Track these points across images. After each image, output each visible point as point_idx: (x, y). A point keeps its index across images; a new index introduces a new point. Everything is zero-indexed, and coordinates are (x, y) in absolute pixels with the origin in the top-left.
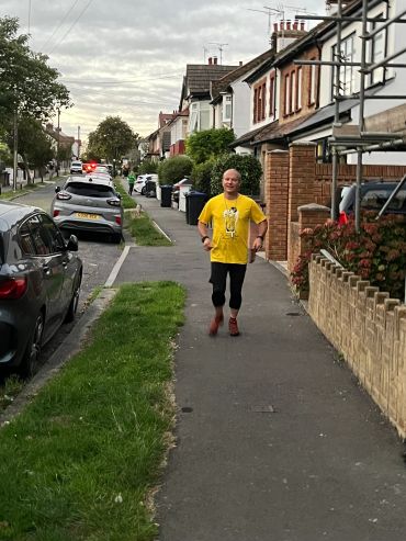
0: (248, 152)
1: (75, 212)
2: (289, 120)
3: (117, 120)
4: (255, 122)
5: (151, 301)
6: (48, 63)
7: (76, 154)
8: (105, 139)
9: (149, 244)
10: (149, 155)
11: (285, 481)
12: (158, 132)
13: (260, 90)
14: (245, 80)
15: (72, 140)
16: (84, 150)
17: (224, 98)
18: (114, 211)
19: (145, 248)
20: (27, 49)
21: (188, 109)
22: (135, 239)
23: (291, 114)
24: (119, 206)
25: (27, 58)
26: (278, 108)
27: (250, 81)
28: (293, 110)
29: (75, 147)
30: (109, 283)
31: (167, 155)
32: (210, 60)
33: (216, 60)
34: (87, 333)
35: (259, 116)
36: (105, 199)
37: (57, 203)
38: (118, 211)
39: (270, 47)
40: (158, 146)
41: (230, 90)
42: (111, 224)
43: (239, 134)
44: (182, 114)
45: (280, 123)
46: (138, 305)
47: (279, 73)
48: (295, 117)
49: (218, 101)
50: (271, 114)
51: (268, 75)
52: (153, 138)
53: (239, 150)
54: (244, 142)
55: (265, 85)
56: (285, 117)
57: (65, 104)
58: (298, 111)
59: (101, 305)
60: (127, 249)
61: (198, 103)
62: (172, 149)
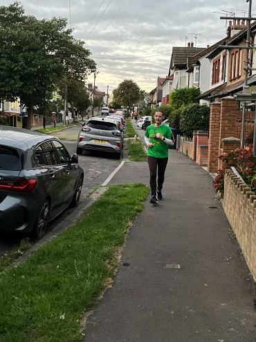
0: (208, 103)
1: (92, 139)
2: (233, 83)
3: (131, 81)
4: (213, 83)
5: (125, 196)
6: (84, 46)
7: (106, 103)
8: (123, 93)
9: (137, 160)
10: (150, 104)
11: (173, 312)
12: (155, 90)
13: (216, 63)
14: (208, 57)
15: (103, 94)
16: (111, 100)
17: (195, 68)
18: (117, 139)
19: (134, 162)
20: (71, 37)
21: (173, 75)
22: (129, 156)
23: (235, 79)
24: (120, 136)
25: (71, 43)
26: (227, 74)
27: (210, 57)
28: (236, 76)
29: (105, 98)
30: (104, 184)
31: (160, 104)
32: (189, 44)
33: (192, 44)
34: (81, 215)
35: (215, 80)
36: (111, 131)
37: (82, 133)
38: (119, 139)
39: (226, 36)
40: (155, 98)
41: (198, 63)
42: (114, 147)
43: (203, 91)
44: (170, 78)
45: (228, 85)
46: (116, 198)
47: (228, 53)
48: (237, 81)
49: (191, 70)
50: (222, 79)
51: (221, 54)
52: (152, 93)
53: (202, 102)
54: (205, 96)
55: (219, 60)
56: (231, 81)
57: (94, 71)
58: (239, 77)
59: (95, 197)
60: (123, 162)
61: (179, 71)
62: (162, 100)
